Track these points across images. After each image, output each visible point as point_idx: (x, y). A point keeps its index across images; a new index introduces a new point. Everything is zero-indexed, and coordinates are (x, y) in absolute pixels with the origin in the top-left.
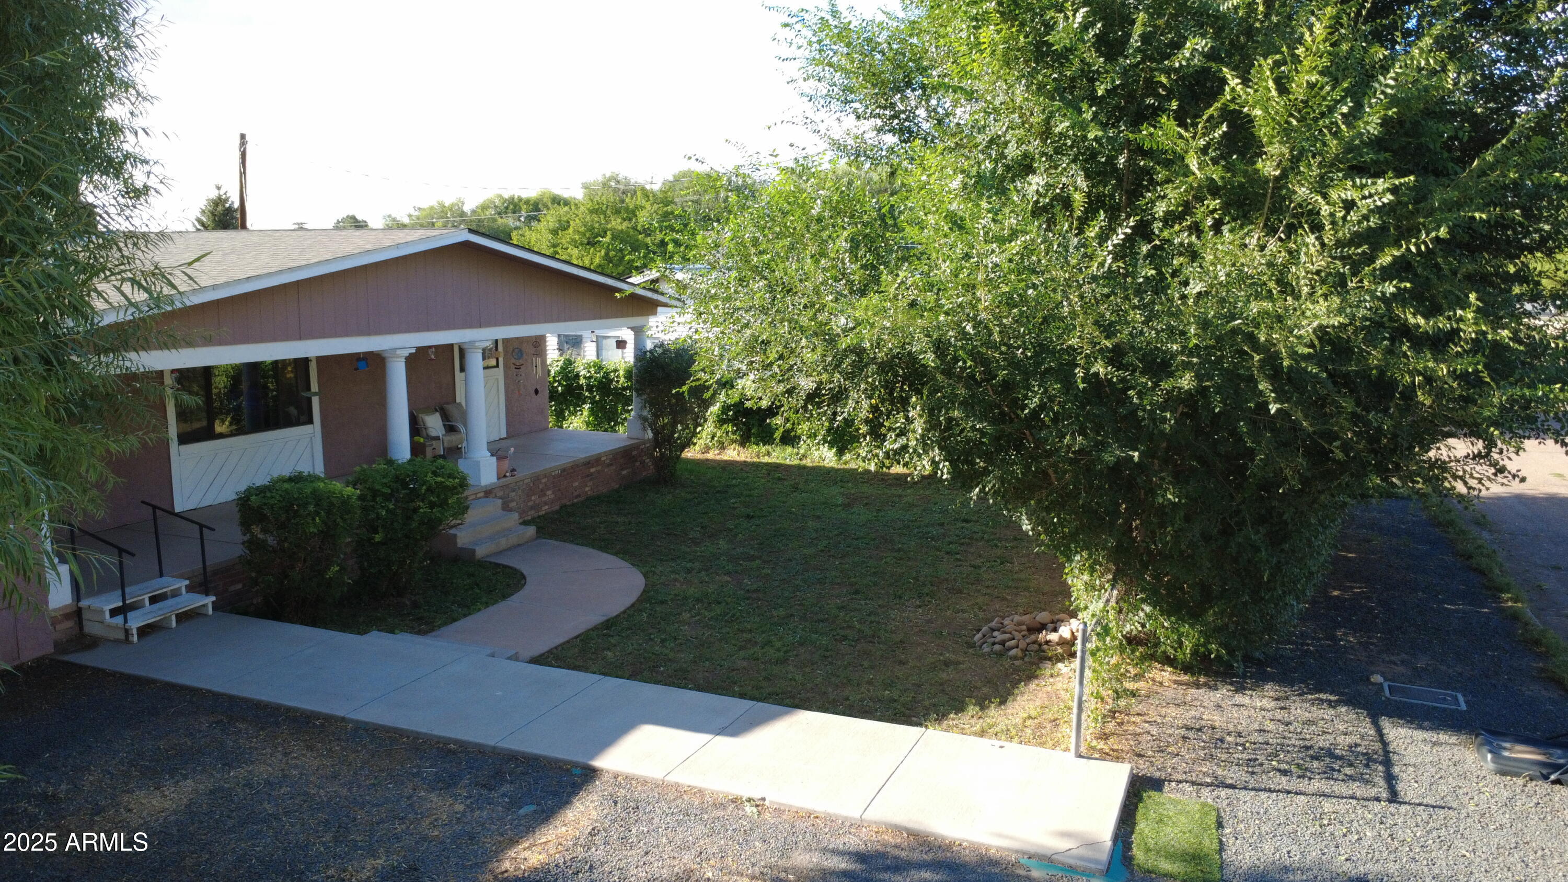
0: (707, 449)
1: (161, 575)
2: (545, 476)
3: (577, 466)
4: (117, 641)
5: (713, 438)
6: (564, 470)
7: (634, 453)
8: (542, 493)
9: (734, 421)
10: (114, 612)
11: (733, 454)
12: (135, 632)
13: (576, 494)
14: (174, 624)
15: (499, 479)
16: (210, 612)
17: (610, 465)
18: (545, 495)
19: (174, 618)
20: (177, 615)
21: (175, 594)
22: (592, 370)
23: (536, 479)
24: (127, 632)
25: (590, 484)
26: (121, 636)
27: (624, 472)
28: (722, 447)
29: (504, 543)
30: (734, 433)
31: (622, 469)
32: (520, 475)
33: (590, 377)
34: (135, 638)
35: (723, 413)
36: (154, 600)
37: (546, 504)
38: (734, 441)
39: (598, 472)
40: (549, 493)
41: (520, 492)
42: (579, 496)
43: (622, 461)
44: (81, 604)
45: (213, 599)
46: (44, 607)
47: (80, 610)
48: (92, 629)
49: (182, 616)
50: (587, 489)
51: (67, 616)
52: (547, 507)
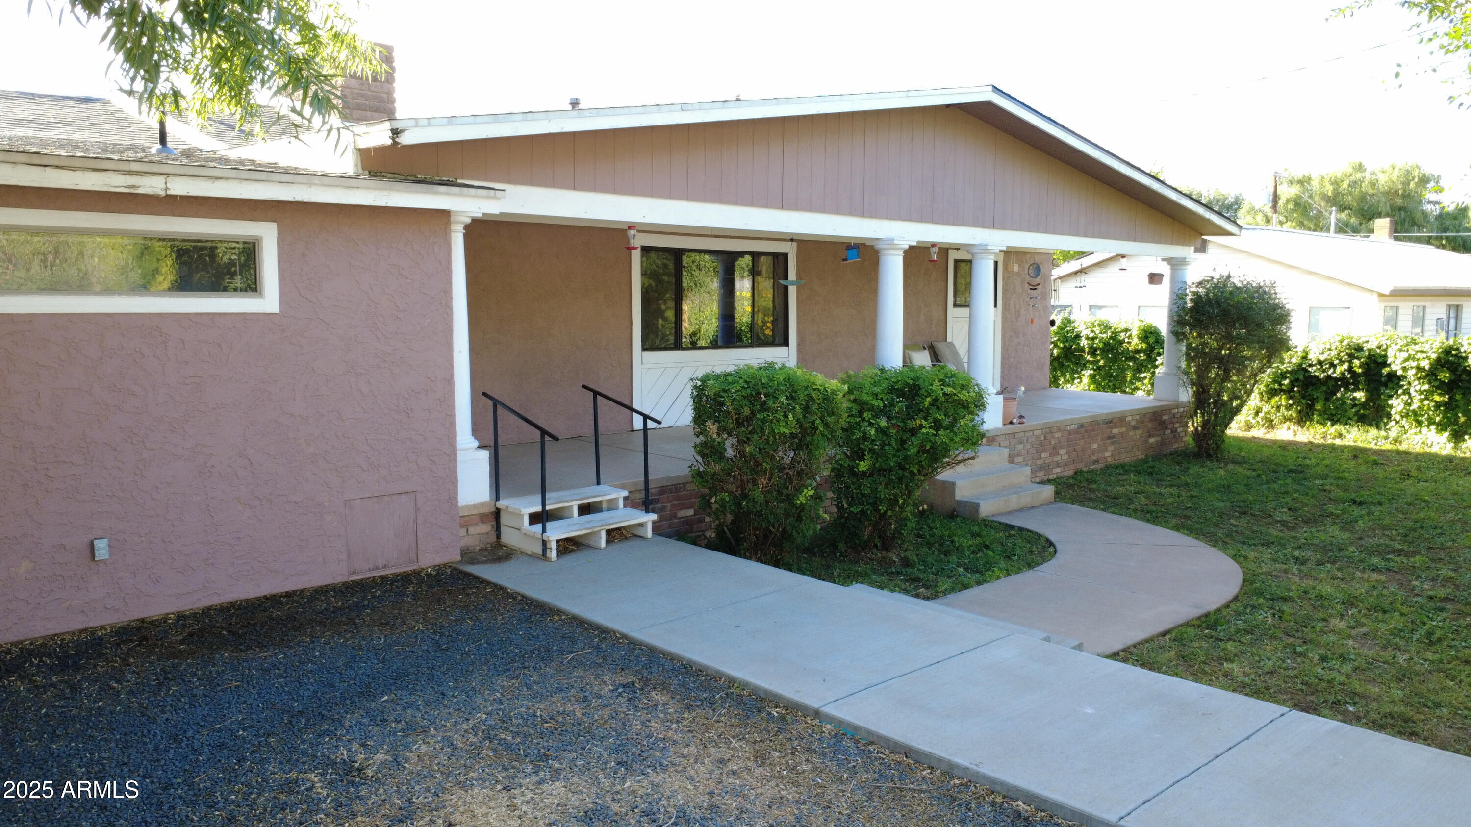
0: (1249, 427)
1: (598, 483)
2: (1059, 429)
3: (1098, 423)
4: (533, 556)
5: (1257, 414)
6: (1081, 426)
7: (1165, 417)
8: (1054, 452)
9: (1289, 392)
10: (534, 518)
11: (1287, 433)
12: (553, 545)
13: (1094, 458)
14: (603, 544)
15: (1004, 425)
16: (649, 534)
17: (1135, 428)
18: (1057, 454)
19: (603, 535)
20: (609, 532)
21: (612, 505)
23: (1049, 430)
24: (545, 544)
25: (1111, 448)
26: (538, 550)
27: (1152, 440)
28: (1271, 425)
29: (1014, 502)
30: (1289, 407)
31: (1150, 436)
32: (1029, 423)
33: (1093, 339)
34: (553, 554)
35: (1274, 382)
36: (585, 510)
37: (1058, 465)
38: (1290, 419)
39: (1122, 434)
40: (1062, 452)
41: (1028, 446)
42: (1096, 462)
43: (1150, 425)
44: (502, 504)
45: (654, 517)
46: (455, 498)
47: (497, 513)
48: (509, 537)
49: (615, 535)
50: (1107, 454)
51: (483, 518)
52: (1058, 470)
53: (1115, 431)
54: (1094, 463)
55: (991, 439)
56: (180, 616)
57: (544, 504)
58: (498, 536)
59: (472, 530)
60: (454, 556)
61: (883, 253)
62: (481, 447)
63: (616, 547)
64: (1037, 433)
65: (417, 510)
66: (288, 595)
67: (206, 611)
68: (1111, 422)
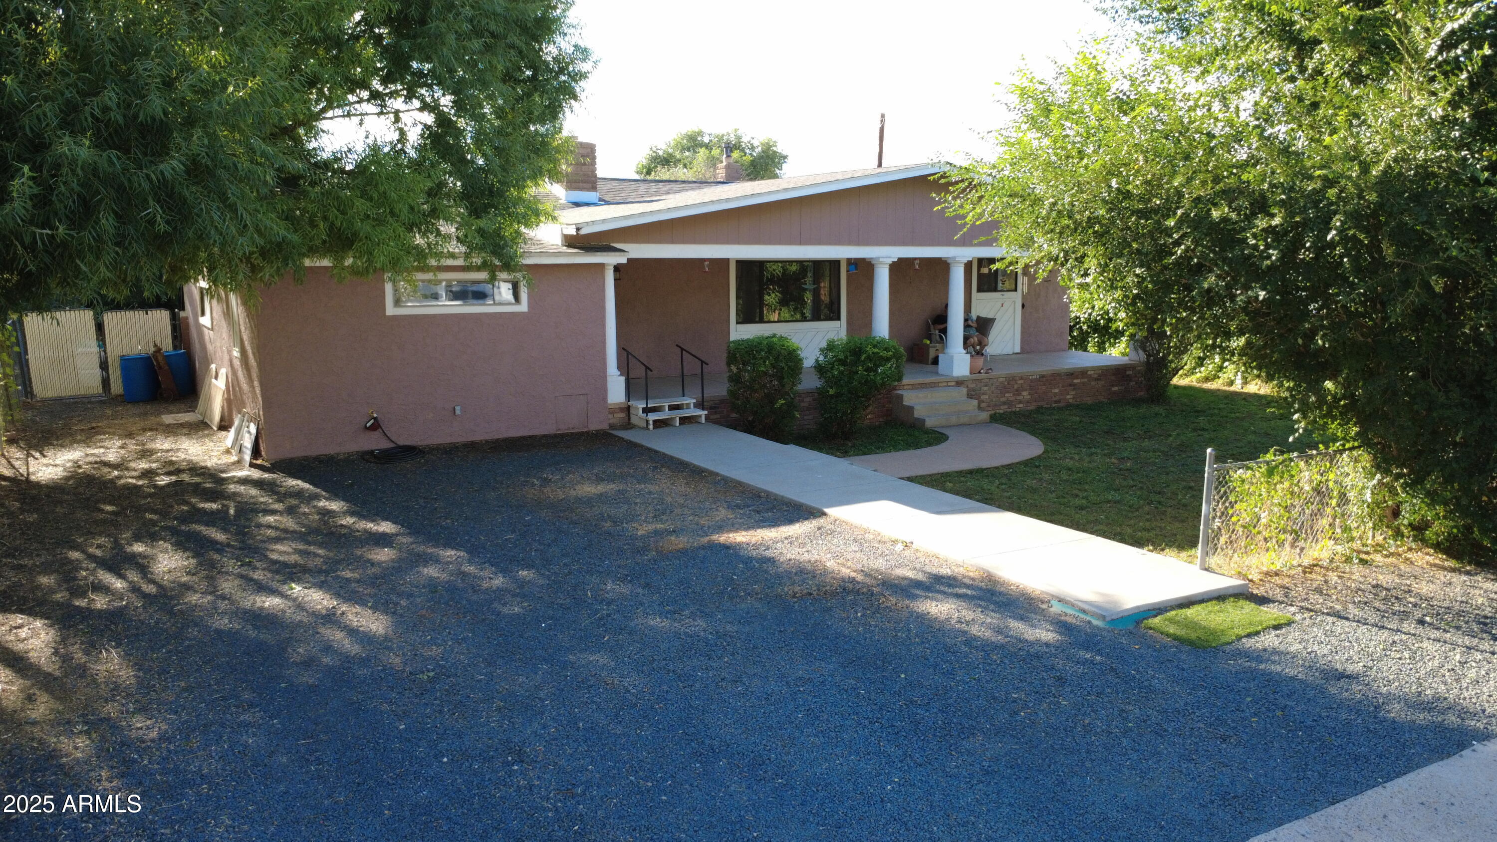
1: (682, 395)
4: (643, 428)
8: (1018, 392)
10: (645, 411)
12: (651, 422)
15: (971, 373)
16: (703, 421)
17: (1097, 379)
18: (1019, 394)
19: (678, 419)
20: (680, 418)
21: (687, 406)
24: (647, 422)
25: (1073, 393)
29: (955, 420)
34: (651, 427)
36: (671, 408)
39: (1083, 383)
42: (1059, 401)
44: (630, 403)
46: (605, 399)
47: (629, 408)
51: (621, 410)
52: (1021, 405)
53: (1076, 381)
54: (1056, 402)
55: (960, 383)
57: (650, 404)
58: (629, 419)
59: (616, 416)
60: (606, 426)
61: (877, 266)
62: (621, 375)
63: (687, 428)
64: (1001, 380)
65: (588, 403)
66: (530, 437)
68: (1072, 374)
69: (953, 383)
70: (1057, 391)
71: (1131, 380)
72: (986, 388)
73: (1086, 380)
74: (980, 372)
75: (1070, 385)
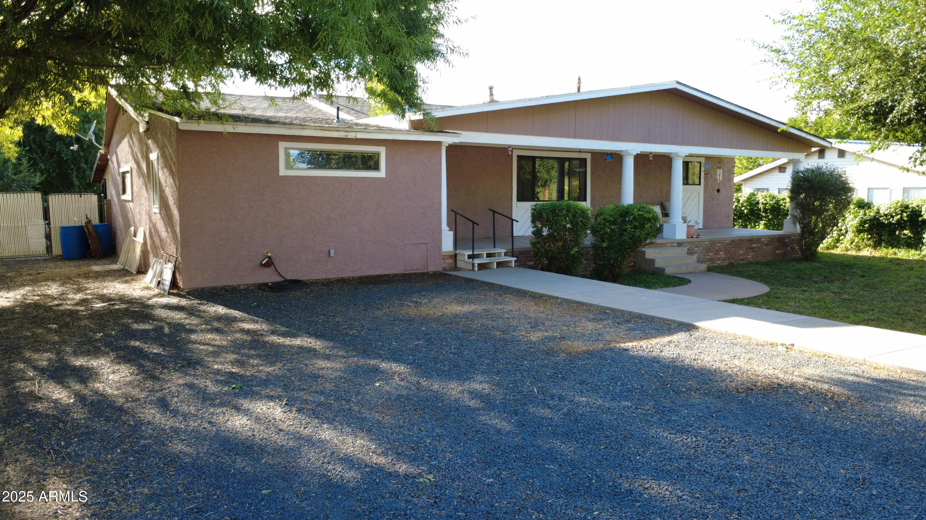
0: (847, 250)
1: (494, 248)
2: (720, 242)
3: (743, 240)
4: (469, 270)
5: (852, 243)
6: (733, 241)
7: (787, 240)
8: (717, 252)
9: (869, 231)
10: (470, 257)
11: (866, 252)
12: (476, 265)
13: (741, 258)
14: (495, 267)
15: (688, 237)
16: (513, 265)
17: (767, 245)
18: (718, 254)
19: (495, 263)
20: (497, 263)
21: (499, 254)
22: (768, 199)
23: (713, 242)
24: (473, 264)
25: (752, 254)
26: (471, 268)
27: (778, 252)
28: (859, 249)
29: (684, 269)
30: (869, 239)
31: (777, 250)
32: (702, 238)
34: (476, 269)
35: (860, 225)
36: (489, 255)
37: (719, 259)
38: (869, 246)
39: (758, 248)
40: (722, 253)
41: (701, 249)
42: (743, 260)
43: (777, 244)
44: (457, 252)
45: (515, 259)
46: (440, 247)
47: (456, 255)
48: (460, 264)
49: (499, 264)
50: (749, 257)
51: (450, 257)
52: (719, 262)
53: (754, 245)
54: (741, 260)
55: (680, 244)
56: (353, 278)
57: (473, 252)
58: (456, 264)
59: (446, 261)
60: (440, 269)
61: (624, 157)
62: (450, 230)
63: (500, 269)
64: (706, 243)
65: (428, 250)
66: (385, 275)
67: (361, 277)
68: (751, 240)
69: (676, 244)
70: (742, 252)
71: (788, 246)
72: (697, 249)
73: (760, 245)
74: (692, 237)
75: (750, 248)
